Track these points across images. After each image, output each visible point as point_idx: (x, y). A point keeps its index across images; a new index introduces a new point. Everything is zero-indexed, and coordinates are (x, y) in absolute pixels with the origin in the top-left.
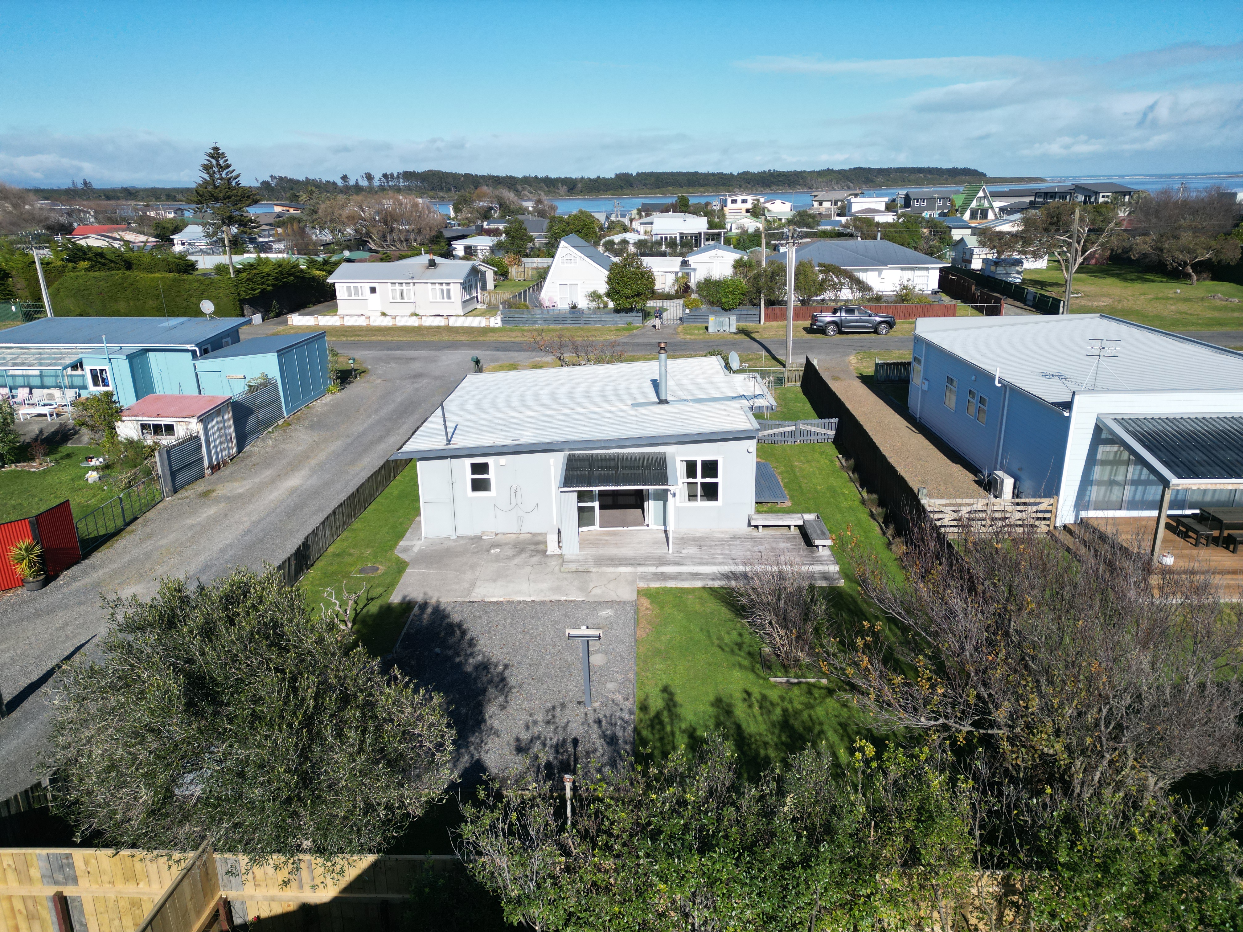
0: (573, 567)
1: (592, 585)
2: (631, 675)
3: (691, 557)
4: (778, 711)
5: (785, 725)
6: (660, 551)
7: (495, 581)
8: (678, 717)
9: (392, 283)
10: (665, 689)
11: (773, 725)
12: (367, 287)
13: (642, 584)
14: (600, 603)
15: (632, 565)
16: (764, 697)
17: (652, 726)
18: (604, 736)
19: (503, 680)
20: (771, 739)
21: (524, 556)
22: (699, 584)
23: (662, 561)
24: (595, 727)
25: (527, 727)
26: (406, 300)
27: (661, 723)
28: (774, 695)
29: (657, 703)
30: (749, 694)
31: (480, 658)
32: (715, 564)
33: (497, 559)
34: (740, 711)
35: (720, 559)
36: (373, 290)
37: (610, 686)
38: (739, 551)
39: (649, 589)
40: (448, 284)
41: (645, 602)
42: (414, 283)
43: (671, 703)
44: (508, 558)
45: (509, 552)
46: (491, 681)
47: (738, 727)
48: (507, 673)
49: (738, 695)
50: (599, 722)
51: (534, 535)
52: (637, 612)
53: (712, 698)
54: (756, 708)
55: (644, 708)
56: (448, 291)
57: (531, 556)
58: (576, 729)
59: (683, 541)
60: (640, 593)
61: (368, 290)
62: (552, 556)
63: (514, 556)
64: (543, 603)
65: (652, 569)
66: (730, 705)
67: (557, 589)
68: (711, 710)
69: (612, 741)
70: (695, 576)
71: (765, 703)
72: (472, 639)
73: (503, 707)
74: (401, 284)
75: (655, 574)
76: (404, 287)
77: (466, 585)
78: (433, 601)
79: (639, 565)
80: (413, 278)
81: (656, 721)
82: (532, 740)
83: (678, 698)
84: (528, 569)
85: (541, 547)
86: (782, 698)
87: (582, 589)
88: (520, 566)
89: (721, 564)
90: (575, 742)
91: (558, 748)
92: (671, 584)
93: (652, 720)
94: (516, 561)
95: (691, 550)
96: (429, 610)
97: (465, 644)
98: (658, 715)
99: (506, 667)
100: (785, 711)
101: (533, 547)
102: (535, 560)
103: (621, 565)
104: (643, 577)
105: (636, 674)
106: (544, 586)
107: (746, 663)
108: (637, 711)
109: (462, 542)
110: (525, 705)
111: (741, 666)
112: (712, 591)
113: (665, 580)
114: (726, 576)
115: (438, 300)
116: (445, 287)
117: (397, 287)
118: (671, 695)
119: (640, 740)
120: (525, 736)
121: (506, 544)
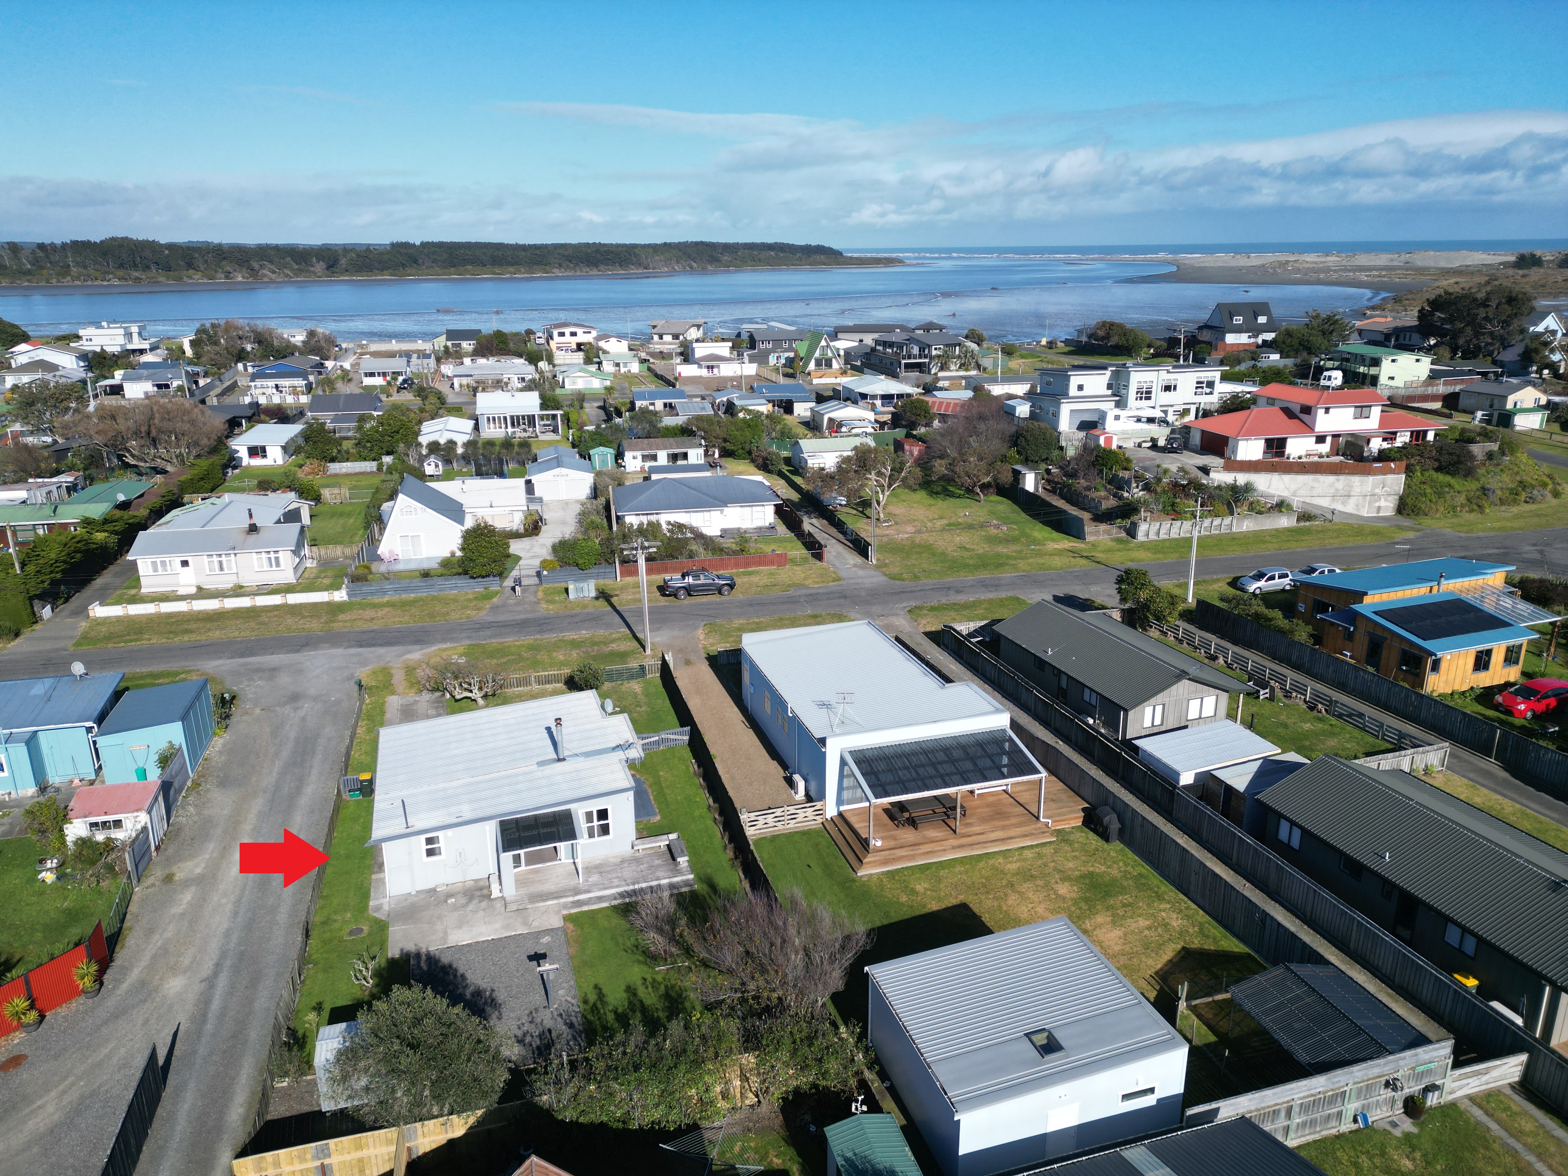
0: (514, 907)
1: (531, 919)
2: (572, 983)
3: (595, 884)
4: (662, 987)
5: (667, 996)
6: (573, 882)
7: (460, 927)
8: (606, 1003)
9: (208, 556)
10: (596, 987)
11: (660, 997)
13: (565, 912)
14: (540, 932)
15: (556, 898)
16: (654, 980)
17: (592, 1011)
18: (566, 1024)
19: (493, 1000)
20: (659, 1006)
21: (475, 902)
22: (605, 905)
23: (577, 891)
24: (559, 1019)
25: (519, 1028)
26: (226, 571)
27: (597, 1008)
28: (659, 978)
29: (592, 997)
30: (645, 979)
31: (472, 988)
32: (612, 887)
33: (455, 908)
34: (642, 992)
35: (616, 882)
36: (185, 563)
37: (561, 992)
38: (628, 872)
39: (570, 915)
41: (571, 926)
42: (235, 554)
43: (601, 995)
44: (464, 906)
45: (463, 901)
46: (485, 1003)
47: (641, 1002)
48: (494, 995)
49: (639, 982)
50: (561, 1015)
51: (476, 881)
52: (566, 935)
53: (624, 987)
54: (650, 989)
55: (585, 1002)
56: (277, 559)
57: (480, 902)
58: (548, 1023)
59: (589, 870)
60: (567, 918)
61: (179, 563)
62: (496, 899)
63: (467, 903)
64: (500, 939)
65: (571, 899)
66: (635, 989)
67: (507, 927)
68: (625, 995)
69: (571, 1026)
70: (600, 899)
71: (655, 984)
72: (462, 976)
73: (499, 1018)
74: (219, 555)
75: (573, 902)
76: (223, 557)
77: (441, 935)
78: (424, 950)
79: (561, 897)
80: (232, 547)
81: (594, 1008)
82: (524, 1035)
83: (604, 991)
84: (481, 913)
85: (485, 892)
86: (664, 979)
87: (525, 923)
88: (475, 912)
89: (617, 886)
90: (550, 1031)
91: (540, 1036)
92: (585, 908)
93: (592, 1008)
94: (471, 907)
95: (595, 878)
96: (424, 958)
97: (460, 979)
98: (595, 1005)
99: (493, 991)
100: (666, 986)
101: (478, 893)
102: (484, 904)
103: (548, 899)
104: (565, 906)
105: (576, 981)
106: (498, 925)
107: (641, 958)
108: (582, 1005)
109: (422, 896)
110: (512, 1015)
111: (639, 962)
112: (615, 908)
113: (580, 906)
114: (622, 895)
115: (266, 569)
116: (272, 555)
117: (216, 557)
118: (600, 989)
119: (587, 1023)
120: (519, 1033)
121: (458, 893)
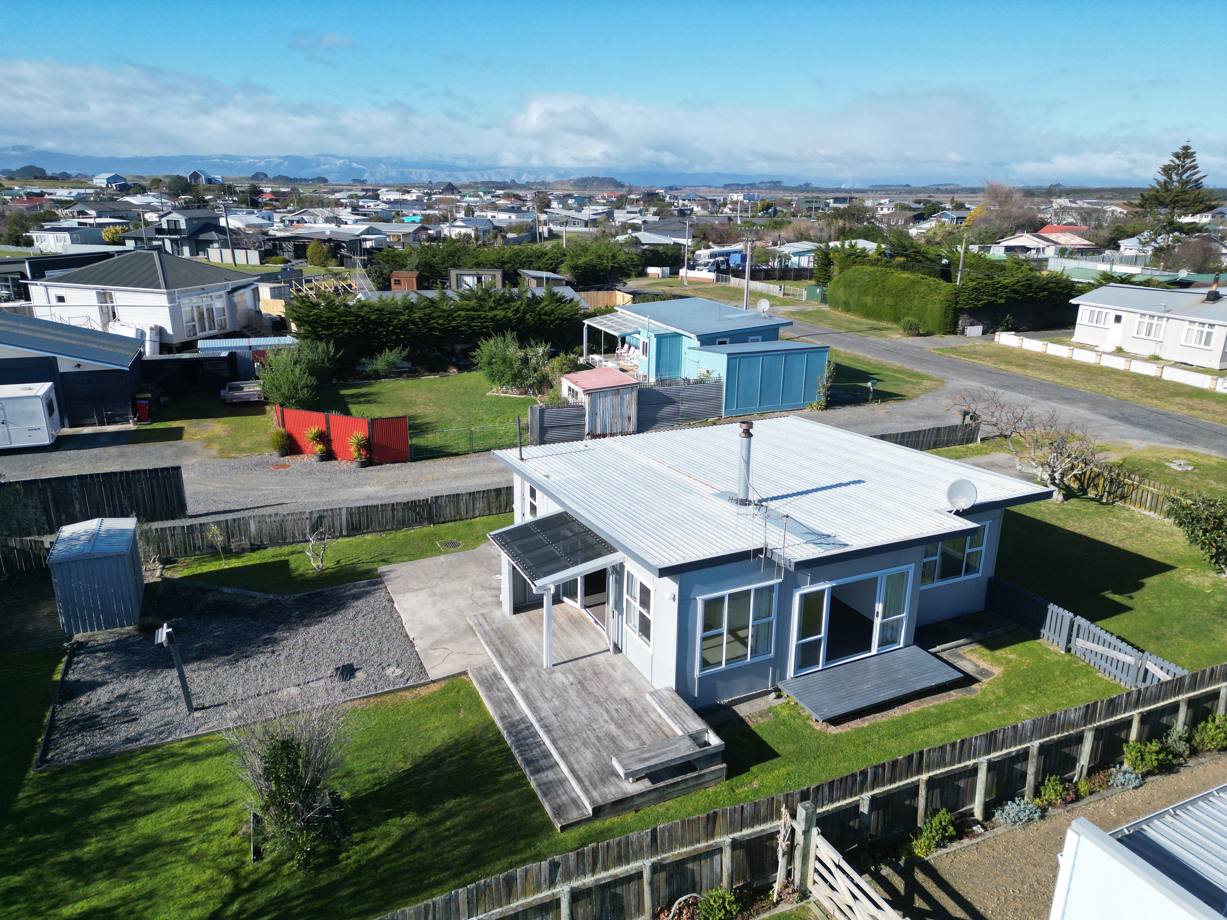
9: (1142, 314)
12: (1113, 314)
26: (1152, 338)
36: (1118, 319)
40: (1212, 326)
42: (1168, 318)
56: (1209, 335)
61: (1113, 318)
74: (1153, 317)
76: (1155, 321)
80: (1168, 311)
115: (1193, 345)
116: (1206, 329)
117: (1147, 320)
